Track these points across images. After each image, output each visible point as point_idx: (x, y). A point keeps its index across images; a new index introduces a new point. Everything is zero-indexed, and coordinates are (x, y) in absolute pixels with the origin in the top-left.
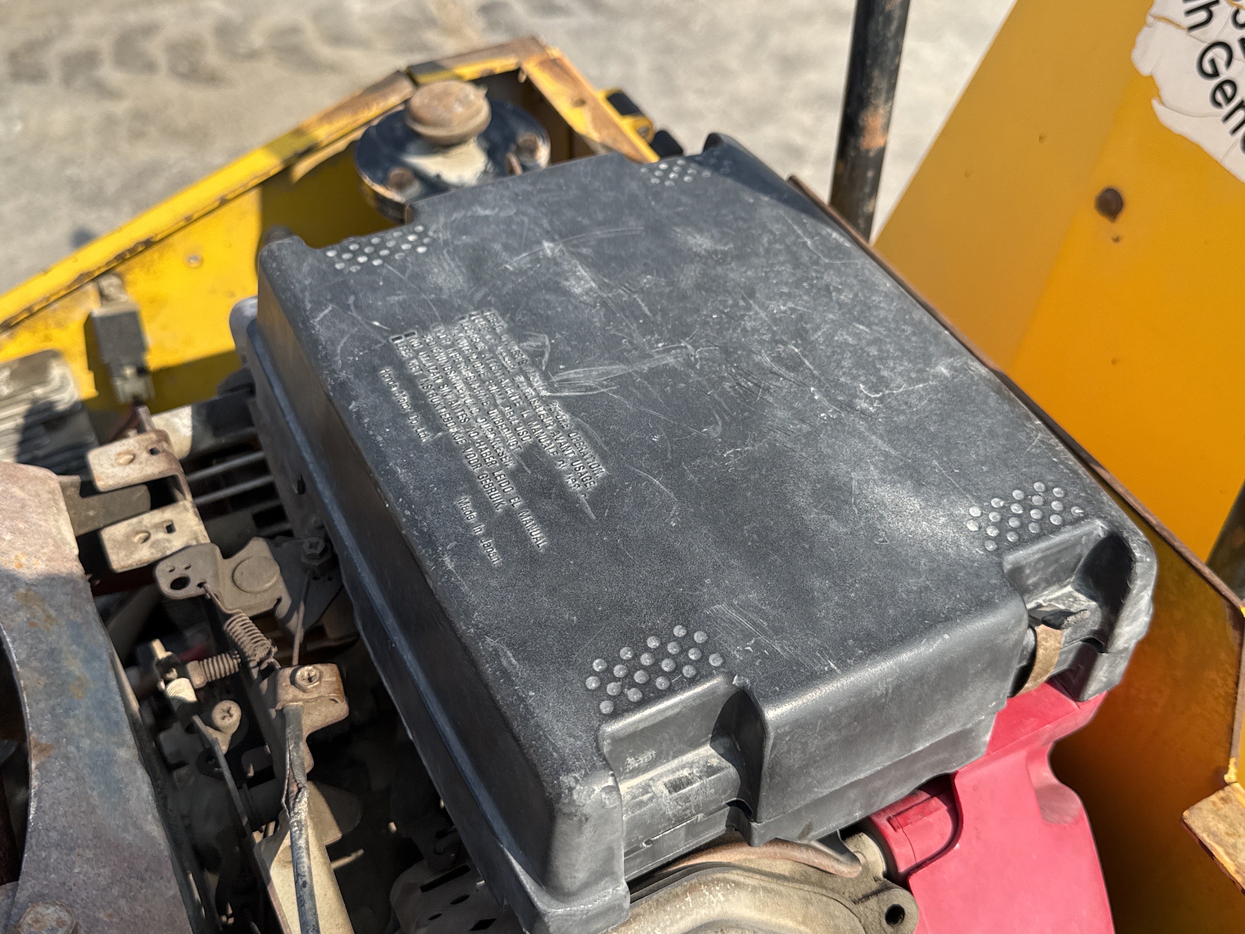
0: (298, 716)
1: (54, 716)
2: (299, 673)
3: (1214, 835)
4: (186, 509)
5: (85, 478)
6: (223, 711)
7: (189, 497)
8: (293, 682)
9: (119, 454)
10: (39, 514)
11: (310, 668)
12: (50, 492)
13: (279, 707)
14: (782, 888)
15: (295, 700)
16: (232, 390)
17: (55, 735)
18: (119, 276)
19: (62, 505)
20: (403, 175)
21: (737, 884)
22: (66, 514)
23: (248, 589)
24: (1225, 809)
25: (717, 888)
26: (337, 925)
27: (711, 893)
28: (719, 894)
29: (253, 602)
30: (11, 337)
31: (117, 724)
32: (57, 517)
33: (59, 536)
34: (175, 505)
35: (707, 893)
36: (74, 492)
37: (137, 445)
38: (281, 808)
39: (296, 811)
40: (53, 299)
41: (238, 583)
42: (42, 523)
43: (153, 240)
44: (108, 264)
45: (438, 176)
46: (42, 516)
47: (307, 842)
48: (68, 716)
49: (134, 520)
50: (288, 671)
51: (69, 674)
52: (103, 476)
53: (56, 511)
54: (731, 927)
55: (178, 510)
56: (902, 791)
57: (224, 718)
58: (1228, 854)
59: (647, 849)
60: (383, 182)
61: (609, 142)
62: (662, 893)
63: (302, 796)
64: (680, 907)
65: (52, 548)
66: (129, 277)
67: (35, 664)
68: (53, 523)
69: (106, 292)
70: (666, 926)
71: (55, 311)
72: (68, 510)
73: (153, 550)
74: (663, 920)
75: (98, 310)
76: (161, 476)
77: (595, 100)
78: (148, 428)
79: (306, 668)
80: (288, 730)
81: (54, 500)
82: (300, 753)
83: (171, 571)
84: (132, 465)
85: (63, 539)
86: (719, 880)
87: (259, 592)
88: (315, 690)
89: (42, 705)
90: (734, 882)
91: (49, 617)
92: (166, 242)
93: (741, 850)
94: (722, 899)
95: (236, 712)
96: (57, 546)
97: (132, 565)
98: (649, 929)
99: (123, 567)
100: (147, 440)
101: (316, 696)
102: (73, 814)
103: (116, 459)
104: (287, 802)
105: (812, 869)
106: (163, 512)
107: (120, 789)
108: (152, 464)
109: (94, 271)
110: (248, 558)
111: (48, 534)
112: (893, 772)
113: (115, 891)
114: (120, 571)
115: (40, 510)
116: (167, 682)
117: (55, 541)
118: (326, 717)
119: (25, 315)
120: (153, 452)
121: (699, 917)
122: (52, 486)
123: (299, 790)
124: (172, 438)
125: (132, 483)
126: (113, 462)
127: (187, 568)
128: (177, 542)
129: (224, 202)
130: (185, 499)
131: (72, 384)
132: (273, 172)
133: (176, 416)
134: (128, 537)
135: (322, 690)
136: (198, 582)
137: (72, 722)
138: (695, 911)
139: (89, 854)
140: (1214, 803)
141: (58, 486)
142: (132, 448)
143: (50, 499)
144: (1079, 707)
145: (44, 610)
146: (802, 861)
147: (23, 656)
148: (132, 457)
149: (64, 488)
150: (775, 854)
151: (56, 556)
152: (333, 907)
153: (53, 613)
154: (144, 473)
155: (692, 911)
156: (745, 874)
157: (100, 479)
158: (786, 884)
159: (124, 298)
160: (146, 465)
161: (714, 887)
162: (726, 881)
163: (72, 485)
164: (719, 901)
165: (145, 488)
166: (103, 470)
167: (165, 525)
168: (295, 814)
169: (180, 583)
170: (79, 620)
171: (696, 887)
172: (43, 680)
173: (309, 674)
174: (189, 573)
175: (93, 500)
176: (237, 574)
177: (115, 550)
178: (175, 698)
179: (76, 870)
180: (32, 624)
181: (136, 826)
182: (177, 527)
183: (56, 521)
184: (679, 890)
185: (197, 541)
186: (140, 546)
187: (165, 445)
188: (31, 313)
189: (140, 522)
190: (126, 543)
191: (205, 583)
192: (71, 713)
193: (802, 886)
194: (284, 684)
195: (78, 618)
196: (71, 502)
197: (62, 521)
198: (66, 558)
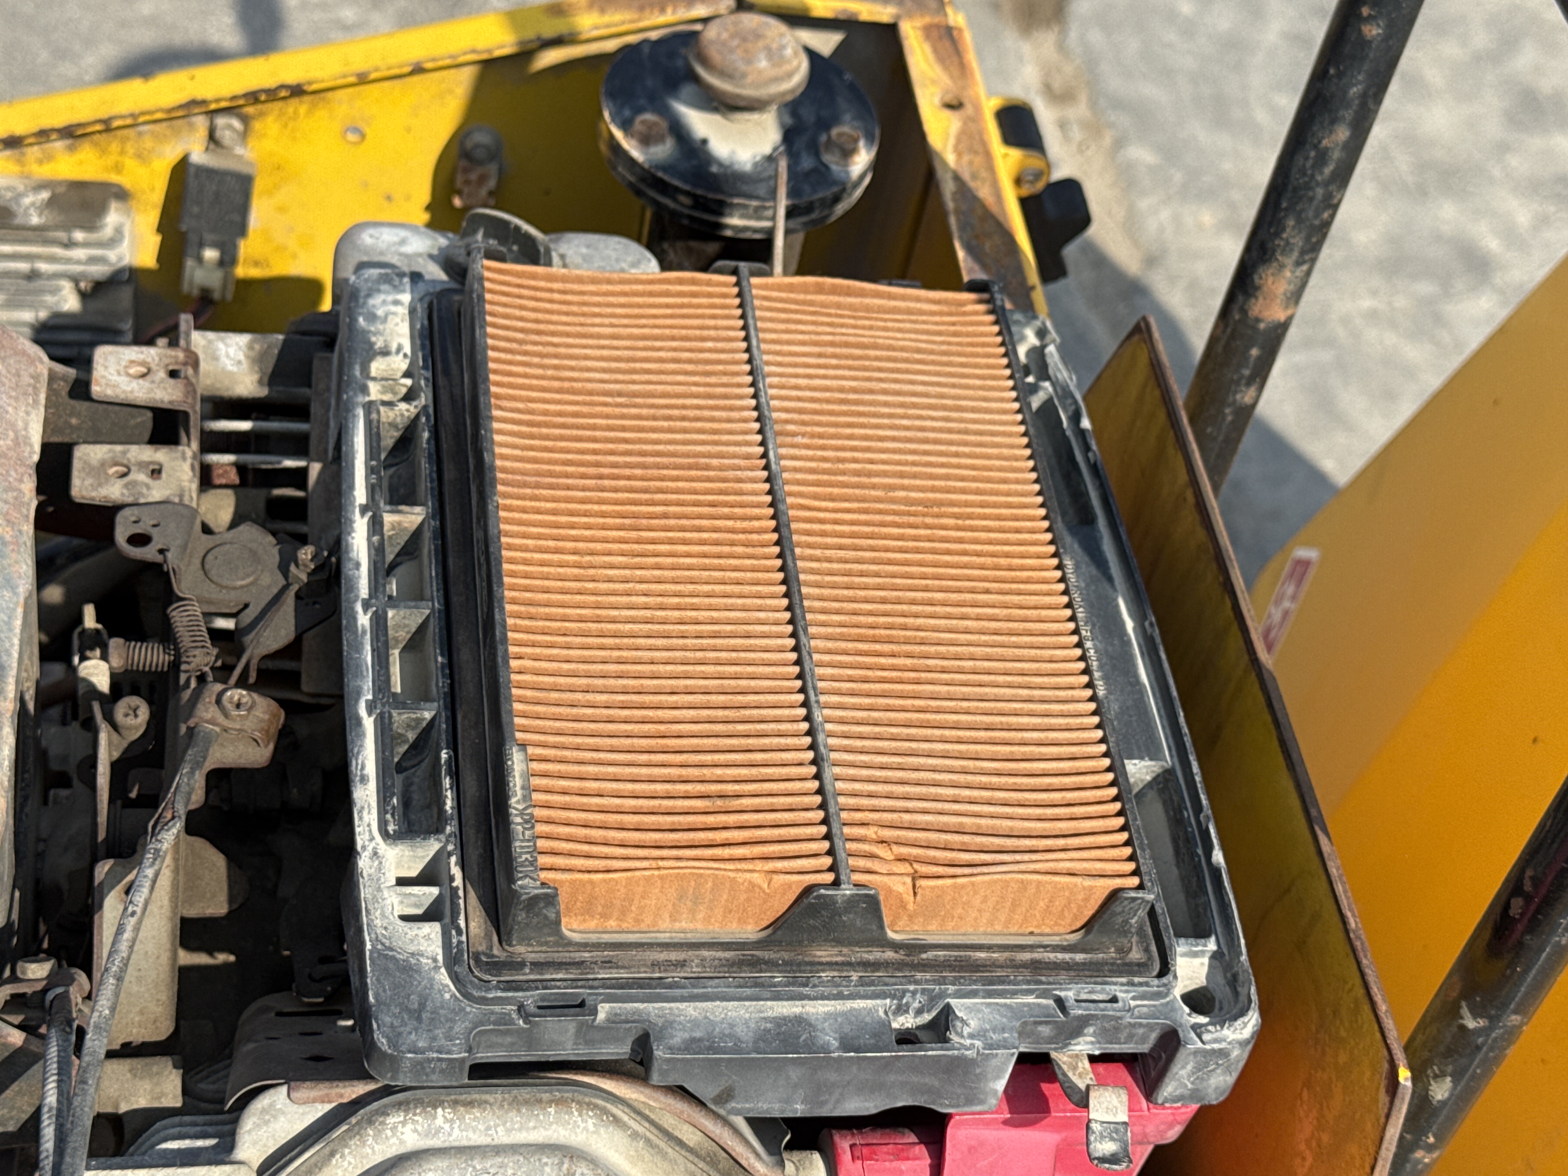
0: (209, 740)
2: (229, 693)
4: (184, 458)
5: (83, 376)
6: (130, 707)
7: (195, 445)
8: (218, 701)
9: (132, 362)
10: (11, 397)
11: (244, 692)
12: (32, 377)
13: (191, 723)
14: (670, 1150)
15: (212, 722)
16: (304, 333)
18: (246, 120)
19: (42, 397)
20: (655, 124)
21: (616, 1120)
22: (42, 410)
23: (215, 578)
25: (590, 1113)
26: (158, 1000)
27: (580, 1115)
28: (590, 1121)
29: (214, 596)
30: (71, 149)
32: (30, 409)
33: (23, 433)
34: (173, 447)
35: (576, 1113)
36: (63, 388)
37: (157, 359)
38: (146, 833)
39: (159, 838)
40: (142, 119)
41: (207, 567)
42: (10, 409)
43: (305, 88)
44: (234, 98)
45: (705, 142)
46: (12, 402)
47: (157, 875)
49: (119, 448)
50: (219, 687)
52: (103, 381)
53: (31, 401)
54: (585, 1159)
55: (174, 455)
56: (867, 1104)
57: (126, 715)
59: (523, 1029)
60: (626, 126)
61: (966, 176)
62: (524, 1093)
63: (174, 825)
64: (538, 1115)
65: (9, 442)
66: (257, 125)
68: (22, 414)
69: (218, 134)
70: (513, 1129)
71: (140, 134)
72: (46, 407)
73: (125, 491)
74: (512, 1120)
75: (199, 156)
76: (170, 407)
77: (978, 108)
78: (182, 343)
79: (239, 691)
80: (190, 752)
81: (35, 388)
82: (192, 782)
83: (135, 522)
84: (141, 381)
85: (27, 438)
86: (596, 1106)
87: (226, 587)
88: (238, 721)
90: (614, 1116)
92: (322, 95)
93: (642, 1089)
94: (591, 1128)
95: (144, 712)
96: (17, 443)
97: (93, 499)
98: (492, 1123)
99: (83, 498)
100: (171, 356)
101: (238, 727)
103: (126, 367)
104: (154, 827)
105: (724, 1155)
106: (156, 451)
108: (165, 389)
109: (211, 102)
110: (231, 543)
111: (13, 426)
112: (854, 1069)
114: (78, 500)
115: (13, 394)
116: (83, 659)
117: (17, 438)
118: (240, 757)
119: (98, 127)
120: (173, 374)
121: (555, 1135)
122: (39, 370)
123: (173, 818)
124: (203, 366)
125: (133, 403)
126: (121, 369)
127: (154, 526)
128: (157, 492)
129: (418, 70)
130: (189, 445)
131: (126, 243)
132: (498, 53)
133: (222, 340)
134: (103, 464)
135: (248, 723)
136: (160, 546)
138: (554, 1127)
141: (45, 373)
142: (149, 360)
143: (29, 385)
144: (1149, 1109)
146: (712, 1136)
148: (144, 370)
149: (52, 377)
150: (682, 1112)
151: (11, 453)
152: (162, 976)
154: (152, 395)
155: (551, 1124)
156: (632, 1114)
157: (98, 384)
158: (677, 1148)
159: (239, 151)
160: (158, 387)
161: (588, 1110)
162: (604, 1111)
163: (64, 378)
164: (586, 1129)
165: (149, 414)
166: (106, 374)
167: (151, 467)
168: (157, 840)
169: (140, 540)
171: (566, 1101)
173: (239, 700)
174: (155, 533)
175: (82, 406)
176: (210, 557)
177: (83, 475)
178: (85, 680)
182: (164, 475)
183: (28, 413)
184: (546, 1096)
185: (181, 500)
186: (113, 480)
187: (190, 371)
188: (107, 126)
189: (124, 453)
190: (99, 471)
191: (168, 550)
193: (696, 1160)
194: (207, 700)
196: (54, 398)
197: (33, 416)
198: (21, 461)
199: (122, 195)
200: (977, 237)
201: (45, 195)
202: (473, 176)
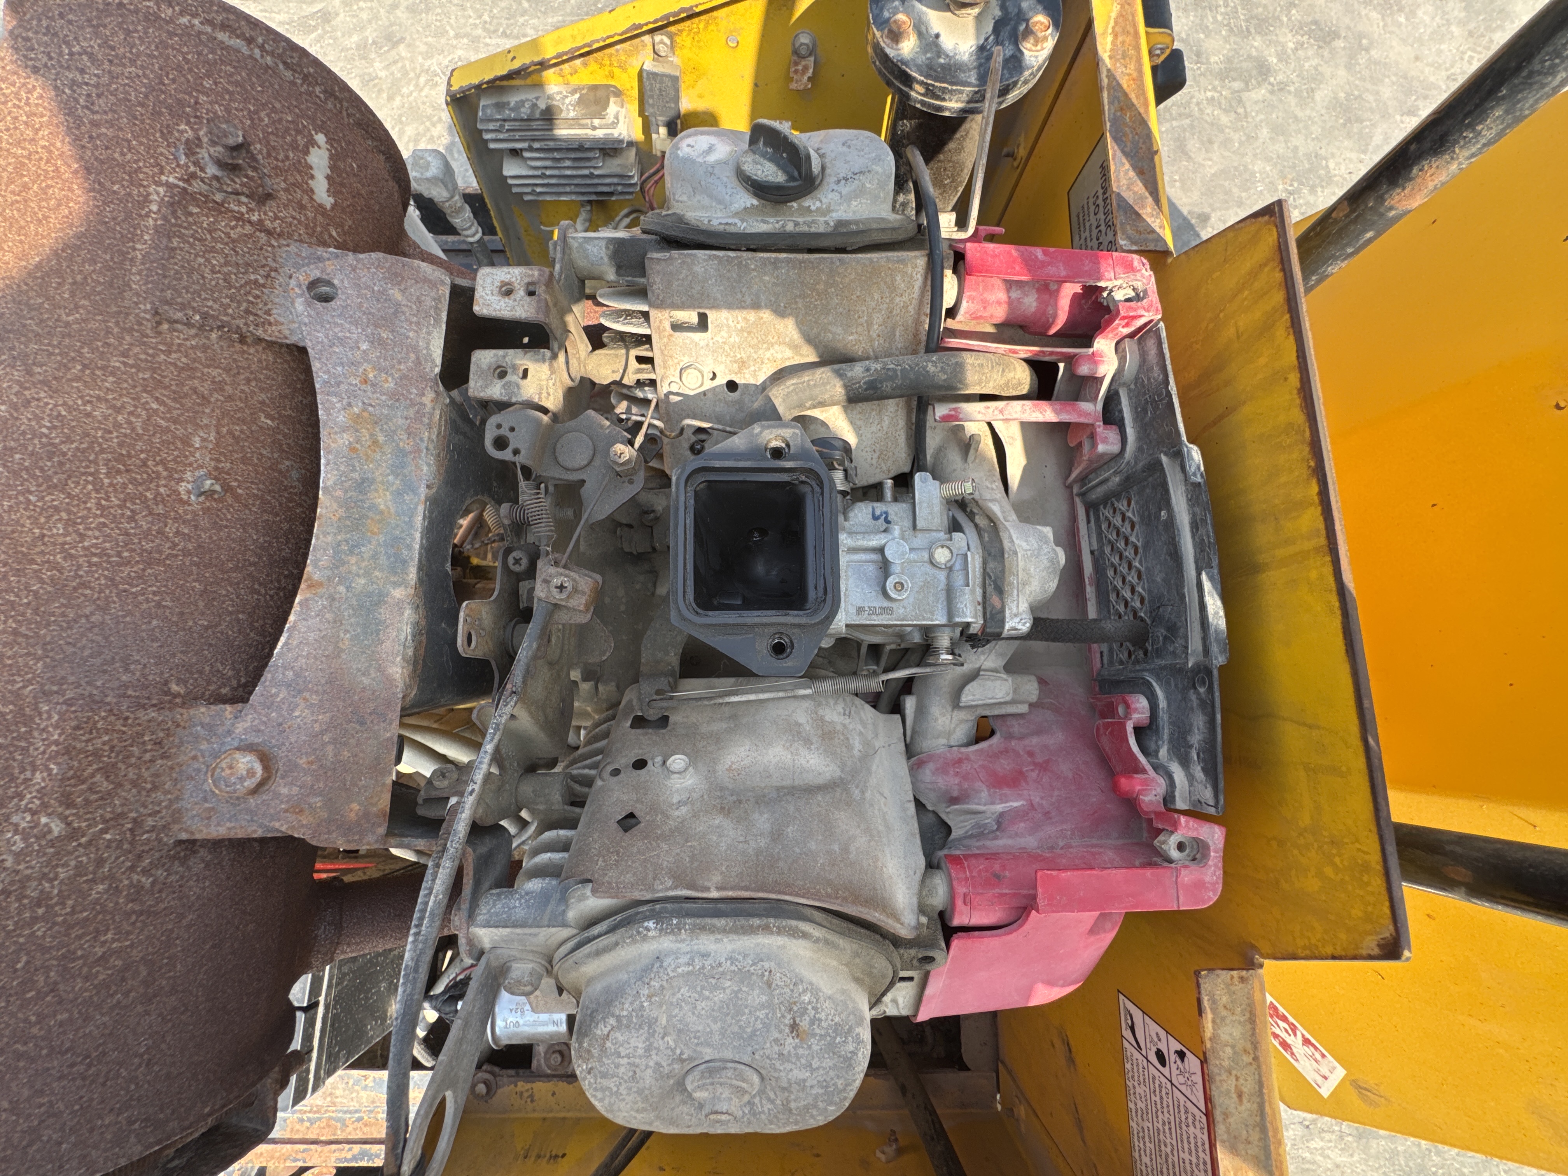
1: (337, 552)
2: (554, 581)
3: (1214, 1002)
4: (544, 360)
9: (501, 283)
10: (412, 323)
12: (437, 298)
17: (329, 573)
18: (671, 36)
19: (444, 315)
20: (903, 22)
22: (445, 326)
23: (561, 463)
24: (1238, 987)
29: (562, 477)
31: (404, 562)
32: (431, 328)
33: (425, 352)
37: (516, 278)
41: (557, 453)
42: (411, 334)
44: (655, 21)
46: (413, 327)
48: (351, 552)
49: (500, 352)
51: (373, 507)
52: (481, 301)
53: (432, 322)
55: (538, 359)
58: (1214, 1021)
65: (410, 365)
66: (676, 39)
67: (339, 493)
68: (423, 335)
69: (656, 46)
73: (503, 391)
75: (650, 65)
76: (527, 321)
81: (436, 308)
83: (500, 426)
84: (506, 299)
85: (428, 355)
87: (570, 470)
89: (329, 538)
91: (375, 442)
92: (711, 14)
96: (418, 362)
97: (482, 398)
99: (476, 397)
100: (525, 276)
102: (316, 659)
103: (498, 286)
106: (524, 355)
107: (378, 632)
108: (524, 306)
109: (643, 25)
110: (574, 431)
111: (415, 349)
113: (326, 738)
115: (414, 319)
117: (418, 358)
120: (531, 293)
122: (441, 291)
125: (501, 318)
126: (493, 289)
127: (511, 430)
128: (524, 392)
131: (620, 124)
134: (490, 367)
136: (514, 448)
137: (353, 560)
139: (314, 700)
140: (1232, 977)
141: (447, 293)
142: (513, 279)
143: (431, 307)
145: (372, 435)
147: (329, 483)
148: (511, 289)
151: (412, 373)
153: (381, 438)
154: (514, 312)
157: (479, 305)
159: (670, 60)
160: (518, 304)
166: (484, 293)
167: (521, 369)
169: (501, 442)
170: (408, 448)
172: (341, 512)
173: (562, 584)
174: (511, 436)
176: (558, 445)
177: (476, 376)
179: (297, 714)
180: (353, 450)
181: (380, 670)
182: (529, 376)
183: (429, 333)
185: (540, 397)
186: (495, 382)
187: (542, 288)
189: (504, 357)
190: (486, 374)
191: (519, 451)
192: (357, 551)
195: (406, 444)
197: (435, 334)
198: (423, 377)
199: (618, 93)
200: (1122, 109)
201: (577, 96)
202: (800, 68)
